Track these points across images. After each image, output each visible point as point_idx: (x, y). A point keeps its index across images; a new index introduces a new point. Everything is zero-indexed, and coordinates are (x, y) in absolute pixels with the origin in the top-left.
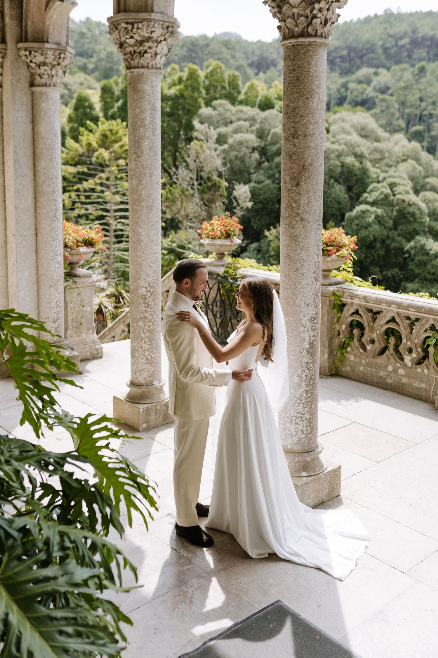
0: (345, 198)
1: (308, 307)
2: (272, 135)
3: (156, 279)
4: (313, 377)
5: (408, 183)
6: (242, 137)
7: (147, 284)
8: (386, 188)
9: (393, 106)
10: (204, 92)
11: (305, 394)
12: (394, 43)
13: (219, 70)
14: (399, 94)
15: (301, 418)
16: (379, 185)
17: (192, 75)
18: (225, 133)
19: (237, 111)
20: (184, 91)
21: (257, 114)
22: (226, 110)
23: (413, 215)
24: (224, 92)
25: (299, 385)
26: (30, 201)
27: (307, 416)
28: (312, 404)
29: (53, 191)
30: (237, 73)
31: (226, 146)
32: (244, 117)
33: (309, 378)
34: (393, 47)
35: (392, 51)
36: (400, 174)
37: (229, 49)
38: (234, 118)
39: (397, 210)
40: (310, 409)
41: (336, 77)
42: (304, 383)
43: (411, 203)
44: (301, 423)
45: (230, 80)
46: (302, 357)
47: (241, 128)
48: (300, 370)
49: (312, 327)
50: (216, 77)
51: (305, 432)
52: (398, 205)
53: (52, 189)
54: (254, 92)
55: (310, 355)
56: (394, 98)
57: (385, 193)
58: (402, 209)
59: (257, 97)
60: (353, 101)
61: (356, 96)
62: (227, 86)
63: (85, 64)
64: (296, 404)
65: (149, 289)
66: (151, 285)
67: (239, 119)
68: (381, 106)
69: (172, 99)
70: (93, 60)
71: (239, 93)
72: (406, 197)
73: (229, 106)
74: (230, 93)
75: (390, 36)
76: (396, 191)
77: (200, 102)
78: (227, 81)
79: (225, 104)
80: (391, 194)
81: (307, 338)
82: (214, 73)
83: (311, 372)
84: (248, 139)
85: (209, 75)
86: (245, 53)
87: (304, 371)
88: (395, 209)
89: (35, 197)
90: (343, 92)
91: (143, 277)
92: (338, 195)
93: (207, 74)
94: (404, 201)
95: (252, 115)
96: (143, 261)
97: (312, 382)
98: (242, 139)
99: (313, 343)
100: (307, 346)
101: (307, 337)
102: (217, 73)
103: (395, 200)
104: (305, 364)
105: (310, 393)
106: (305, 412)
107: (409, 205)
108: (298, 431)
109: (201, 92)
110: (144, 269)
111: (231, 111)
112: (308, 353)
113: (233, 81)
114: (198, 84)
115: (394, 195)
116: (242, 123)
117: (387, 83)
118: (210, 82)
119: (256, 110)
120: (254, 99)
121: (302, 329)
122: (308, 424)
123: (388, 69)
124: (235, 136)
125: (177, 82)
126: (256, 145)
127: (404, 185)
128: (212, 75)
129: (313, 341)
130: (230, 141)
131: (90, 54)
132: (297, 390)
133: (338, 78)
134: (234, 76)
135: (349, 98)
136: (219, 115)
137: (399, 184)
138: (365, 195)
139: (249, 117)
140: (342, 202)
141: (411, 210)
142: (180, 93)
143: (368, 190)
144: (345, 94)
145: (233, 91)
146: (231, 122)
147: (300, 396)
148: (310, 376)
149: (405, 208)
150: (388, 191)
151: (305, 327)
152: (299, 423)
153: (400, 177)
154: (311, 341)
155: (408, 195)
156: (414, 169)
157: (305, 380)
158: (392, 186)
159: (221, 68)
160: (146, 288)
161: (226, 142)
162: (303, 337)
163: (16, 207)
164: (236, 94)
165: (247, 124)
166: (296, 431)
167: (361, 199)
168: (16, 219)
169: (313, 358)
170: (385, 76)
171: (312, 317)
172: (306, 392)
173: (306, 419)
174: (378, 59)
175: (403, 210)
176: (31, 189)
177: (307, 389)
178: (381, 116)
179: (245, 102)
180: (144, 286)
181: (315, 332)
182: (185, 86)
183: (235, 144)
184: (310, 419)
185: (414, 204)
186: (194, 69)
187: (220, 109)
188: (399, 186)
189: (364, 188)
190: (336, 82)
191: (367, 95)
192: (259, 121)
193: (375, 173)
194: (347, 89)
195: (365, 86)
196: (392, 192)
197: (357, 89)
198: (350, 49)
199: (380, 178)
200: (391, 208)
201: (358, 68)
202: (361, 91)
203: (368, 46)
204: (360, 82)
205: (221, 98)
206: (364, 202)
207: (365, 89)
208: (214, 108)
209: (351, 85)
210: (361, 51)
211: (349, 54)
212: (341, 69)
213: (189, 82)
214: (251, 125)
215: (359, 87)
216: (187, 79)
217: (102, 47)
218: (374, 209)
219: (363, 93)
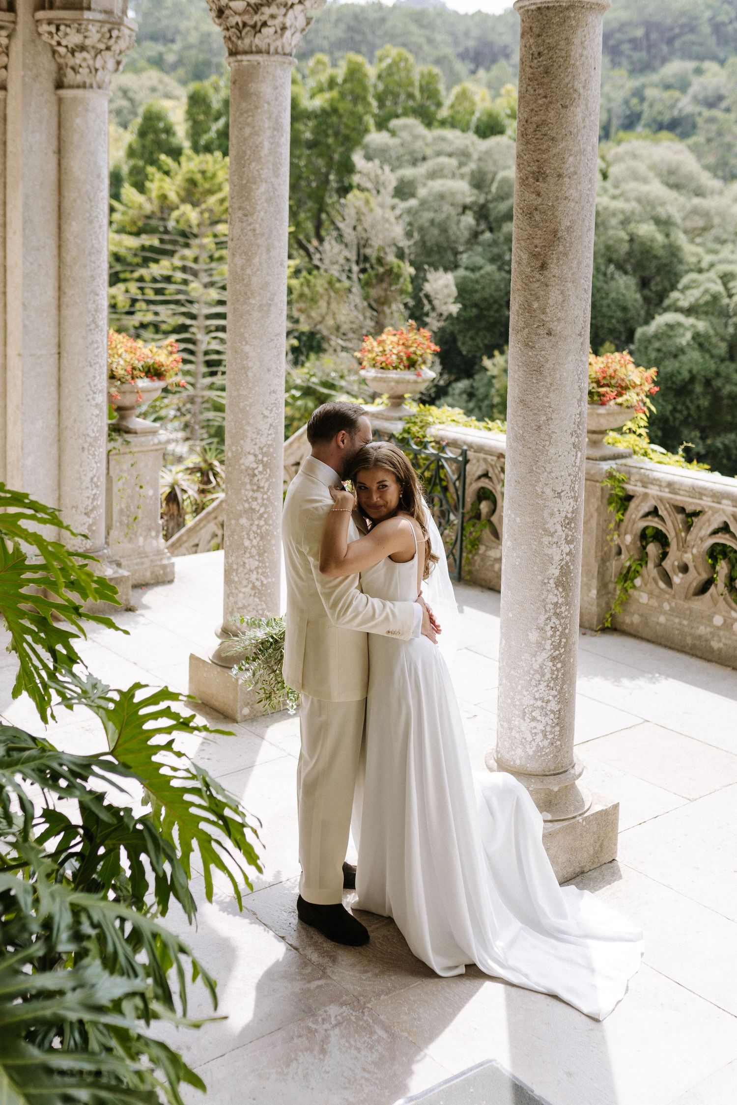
0: (636, 300)
1: (560, 497)
2: (500, 182)
3: (274, 440)
4: (567, 631)
6: (443, 185)
7: (256, 448)
8: (716, 283)
9: (729, 131)
10: (375, 103)
11: (551, 664)
12: (733, 14)
13: (402, 65)
15: (542, 708)
16: (700, 277)
17: (354, 73)
18: (411, 178)
19: (434, 139)
20: (338, 101)
21: (473, 143)
22: (416, 137)
24: (411, 103)
25: (540, 646)
26: (51, 293)
27: (553, 706)
28: (563, 684)
29: (92, 276)
30: (436, 70)
31: (413, 202)
32: (448, 148)
33: (558, 633)
34: (731, 21)
35: (731, 28)
37: (422, 26)
38: (429, 151)
39: (735, 324)
40: (559, 693)
41: (621, 77)
42: (550, 642)
44: (543, 719)
45: (424, 83)
46: (545, 593)
47: (442, 170)
48: (542, 618)
49: (567, 536)
50: (396, 78)
51: (550, 737)
52: (736, 314)
53: (89, 273)
54: (467, 104)
55: (561, 590)
56: (733, 116)
57: (712, 291)
59: (473, 113)
60: (655, 121)
61: (661, 113)
62: (417, 94)
63: (160, 55)
64: (534, 683)
65: (260, 457)
66: (265, 450)
67: (438, 154)
68: (708, 131)
69: (316, 117)
70: (176, 47)
71: (439, 105)
73: (420, 129)
74: (422, 106)
76: (734, 287)
77: (368, 122)
78: (417, 84)
79: (414, 125)
80: (725, 294)
81: (557, 558)
82: (394, 69)
83: (562, 621)
84: (454, 190)
85: (384, 74)
86: (453, 35)
87: (549, 619)
88: (730, 322)
89: (59, 288)
90: (635, 105)
91: (249, 435)
92: (623, 295)
93: (382, 71)
95: (462, 147)
96: (251, 405)
97: (564, 640)
98: (443, 189)
99: (569, 567)
100: (557, 572)
101: (556, 554)
102: (399, 70)
103: (732, 305)
104: (552, 606)
105: (560, 662)
106: (551, 698)
108: (536, 734)
109: (369, 104)
110: (252, 421)
111: (424, 138)
112: (557, 586)
113: (428, 83)
114: (365, 89)
115: (730, 296)
116: (443, 160)
117: (719, 88)
118: (386, 86)
119: (471, 137)
120: (467, 117)
121: (546, 540)
122: (556, 721)
123: (723, 63)
124: (431, 183)
125: (326, 85)
126: (469, 200)
128: (390, 74)
129: (567, 563)
130: (422, 192)
131: (170, 36)
132: (534, 656)
133: (625, 80)
134: (430, 74)
135: (645, 116)
136: (402, 145)
138: (675, 294)
139: (458, 149)
140: (630, 307)
142: (331, 106)
143: (680, 286)
144: (638, 108)
145: (428, 103)
146: (424, 159)
147: (541, 667)
148: (560, 629)
150: (718, 287)
151: (552, 536)
152: (539, 718)
154: (564, 563)
157: (552, 636)
158: (726, 278)
159: (406, 60)
160: (255, 456)
161: (413, 195)
162: (548, 555)
163: (24, 304)
164: (433, 108)
165: (454, 162)
166: (532, 734)
167: (668, 302)
168: (25, 326)
169: (567, 595)
170: (715, 75)
171: (566, 517)
172: (553, 659)
173: (552, 711)
174: (700, 44)
176: (53, 271)
177: (555, 654)
178: (706, 148)
179: (451, 123)
180: (252, 451)
181: (572, 546)
182: (340, 93)
183: (430, 199)
184: (559, 711)
186: (357, 63)
187: (405, 135)
189: (673, 281)
190: (622, 87)
191: (680, 111)
192: (475, 156)
193: (694, 254)
194: (642, 99)
195: (676, 94)
196: (727, 289)
197: (661, 100)
198: (649, 26)
199: (704, 265)
200: (724, 320)
201: (664, 60)
202: (669, 103)
203: (684, 20)
204: (668, 87)
205: (405, 114)
206: (673, 308)
207: (678, 100)
208: (393, 133)
209: (651, 93)
210: (672, 29)
211: (647, 35)
212: (632, 63)
213: (348, 86)
214: (461, 165)
215: (666, 95)
216: (345, 81)
217: (191, 24)
218: (691, 321)
219: (672, 107)
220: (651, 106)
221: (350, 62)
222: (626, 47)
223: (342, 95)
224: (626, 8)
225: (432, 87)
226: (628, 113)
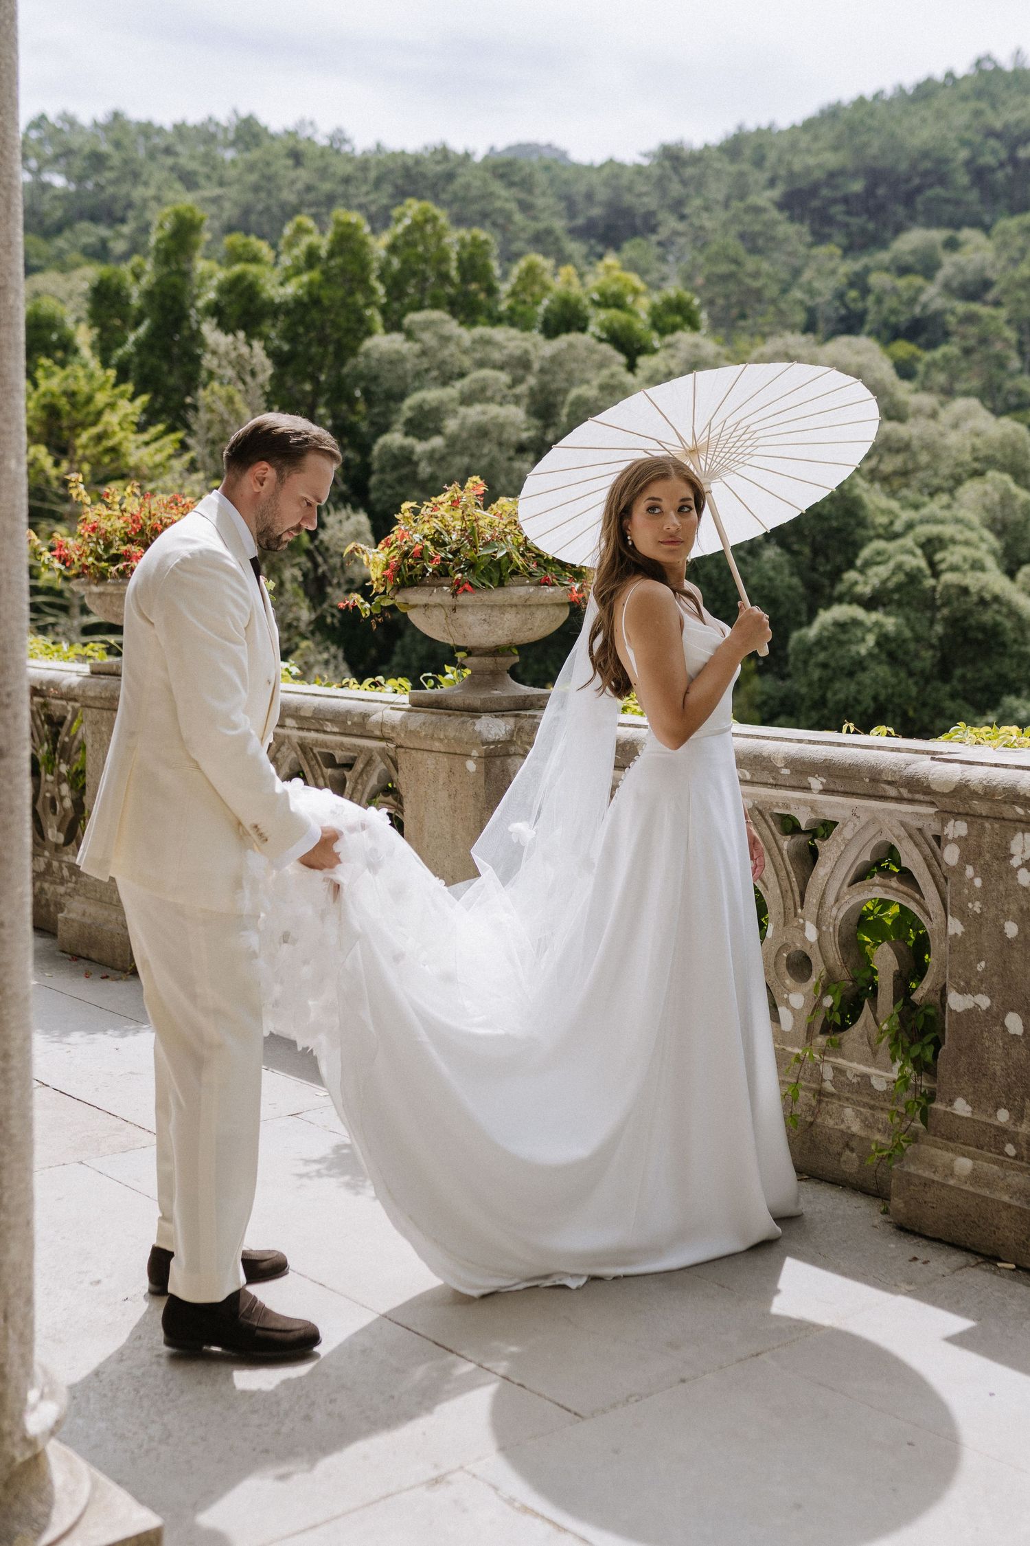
0: (790, 588)
2: (573, 404)
5: (982, 539)
6: (484, 413)
8: (914, 555)
9: (998, 335)
10: (381, 289)
12: (1003, 154)
13: (429, 228)
14: (1019, 301)
16: (890, 547)
17: (346, 242)
18: (434, 404)
19: (474, 342)
20: (321, 287)
21: (535, 345)
22: (445, 339)
23: (994, 632)
24: (444, 289)
30: (483, 235)
31: (437, 442)
32: (497, 356)
34: (1002, 165)
35: (1000, 175)
36: (962, 513)
37: (512, 185)
38: (467, 362)
39: (945, 620)
41: (831, 257)
43: (988, 596)
45: (465, 255)
47: (483, 389)
50: (421, 249)
52: (946, 604)
54: (534, 286)
56: (1003, 313)
57: (907, 568)
58: (959, 614)
59: (541, 300)
60: (886, 324)
61: (893, 312)
62: (454, 273)
63: (104, 242)
67: (481, 364)
68: (964, 337)
69: (288, 313)
70: (126, 229)
71: (491, 291)
72: (972, 580)
73: (452, 327)
74: (463, 293)
75: (991, 133)
76: (943, 560)
77: (371, 318)
78: (454, 258)
79: (443, 321)
80: (928, 572)
82: (416, 235)
84: (501, 420)
85: (399, 244)
86: (567, 197)
88: (939, 616)
90: (854, 300)
92: (770, 579)
93: (396, 238)
94: (965, 591)
95: (518, 352)
98: (484, 418)
102: (424, 237)
103: (939, 588)
107: (983, 602)
109: (373, 291)
111: (459, 341)
113: (472, 257)
114: (364, 266)
115: (936, 574)
116: (487, 373)
117: (983, 269)
118: (405, 262)
119: (536, 336)
120: (532, 307)
123: (986, 229)
124: (464, 411)
125: (302, 263)
126: (525, 435)
127: (967, 543)
128: (411, 244)
130: (451, 425)
131: (119, 214)
133: (837, 261)
134: (476, 243)
135: (871, 317)
136: (424, 353)
137: (953, 541)
138: (851, 575)
139: (511, 356)
140: (783, 598)
141: (987, 617)
142: (310, 293)
143: (859, 562)
144: (860, 305)
145: (472, 288)
146: (462, 375)
149: (969, 613)
150: (918, 561)
153: (958, 521)
155: (979, 574)
156: (1006, 498)
158: (931, 546)
159: (434, 219)
161: (438, 431)
165: (504, 378)
167: (840, 588)
170: (977, 249)
174: (957, 203)
175: (965, 618)
178: (964, 364)
179: (515, 319)
182: (324, 273)
183: (465, 435)
185: (996, 599)
186: (349, 224)
187: (428, 337)
188: (951, 548)
189: (850, 555)
190: (833, 272)
191: (925, 307)
192: (536, 366)
193: (883, 512)
194: (865, 291)
195: (918, 281)
196: (932, 564)
197: (895, 290)
198: (875, 177)
199: (898, 526)
200: (928, 614)
201: (899, 229)
202: (905, 296)
203: (927, 165)
204: (903, 270)
205: (435, 306)
206: (847, 598)
207: (920, 290)
208: (410, 335)
209: (877, 280)
210: (908, 180)
211: (870, 191)
212: (849, 235)
213: (337, 262)
214: (516, 381)
215: (901, 283)
216: (331, 254)
217: (151, 192)
218: (875, 616)
219: (912, 301)
220: (879, 301)
221: (338, 223)
222: (837, 210)
223: (328, 277)
224: (835, 148)
225: (479, 262)
226: (843, 312)
